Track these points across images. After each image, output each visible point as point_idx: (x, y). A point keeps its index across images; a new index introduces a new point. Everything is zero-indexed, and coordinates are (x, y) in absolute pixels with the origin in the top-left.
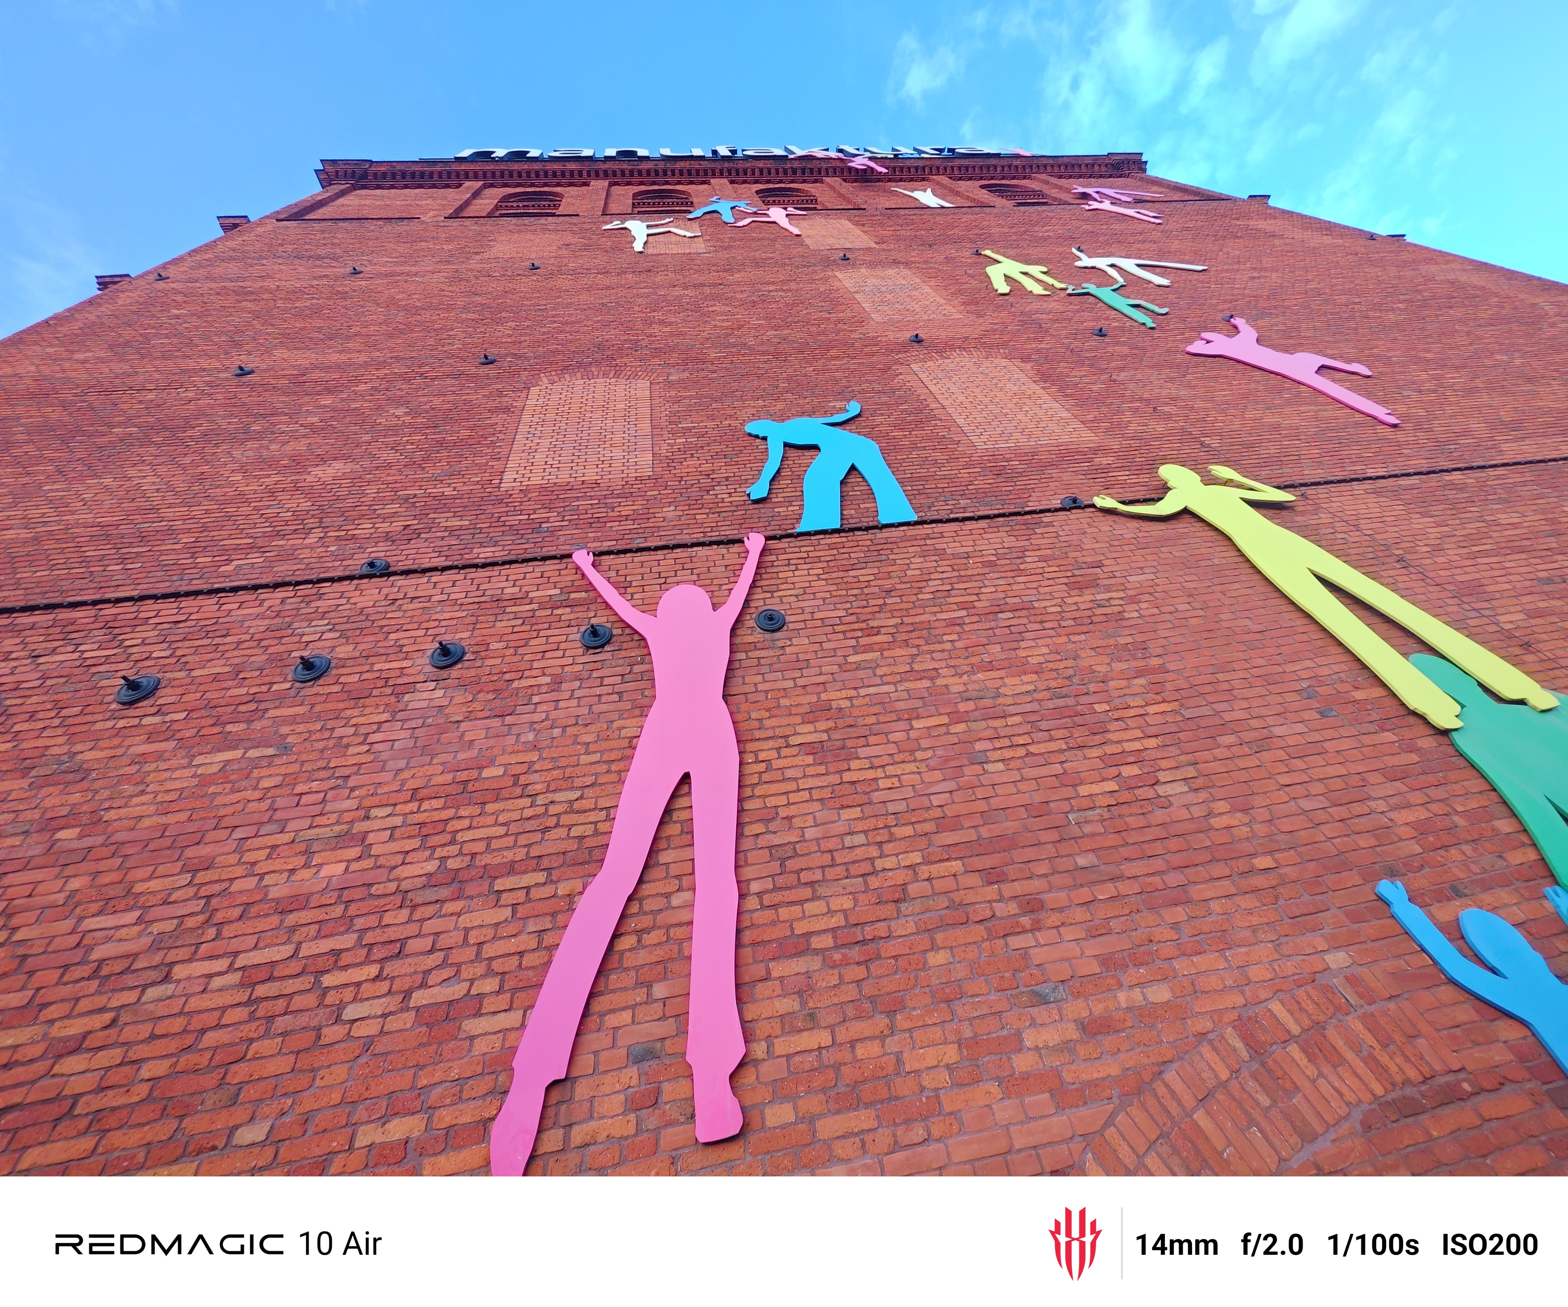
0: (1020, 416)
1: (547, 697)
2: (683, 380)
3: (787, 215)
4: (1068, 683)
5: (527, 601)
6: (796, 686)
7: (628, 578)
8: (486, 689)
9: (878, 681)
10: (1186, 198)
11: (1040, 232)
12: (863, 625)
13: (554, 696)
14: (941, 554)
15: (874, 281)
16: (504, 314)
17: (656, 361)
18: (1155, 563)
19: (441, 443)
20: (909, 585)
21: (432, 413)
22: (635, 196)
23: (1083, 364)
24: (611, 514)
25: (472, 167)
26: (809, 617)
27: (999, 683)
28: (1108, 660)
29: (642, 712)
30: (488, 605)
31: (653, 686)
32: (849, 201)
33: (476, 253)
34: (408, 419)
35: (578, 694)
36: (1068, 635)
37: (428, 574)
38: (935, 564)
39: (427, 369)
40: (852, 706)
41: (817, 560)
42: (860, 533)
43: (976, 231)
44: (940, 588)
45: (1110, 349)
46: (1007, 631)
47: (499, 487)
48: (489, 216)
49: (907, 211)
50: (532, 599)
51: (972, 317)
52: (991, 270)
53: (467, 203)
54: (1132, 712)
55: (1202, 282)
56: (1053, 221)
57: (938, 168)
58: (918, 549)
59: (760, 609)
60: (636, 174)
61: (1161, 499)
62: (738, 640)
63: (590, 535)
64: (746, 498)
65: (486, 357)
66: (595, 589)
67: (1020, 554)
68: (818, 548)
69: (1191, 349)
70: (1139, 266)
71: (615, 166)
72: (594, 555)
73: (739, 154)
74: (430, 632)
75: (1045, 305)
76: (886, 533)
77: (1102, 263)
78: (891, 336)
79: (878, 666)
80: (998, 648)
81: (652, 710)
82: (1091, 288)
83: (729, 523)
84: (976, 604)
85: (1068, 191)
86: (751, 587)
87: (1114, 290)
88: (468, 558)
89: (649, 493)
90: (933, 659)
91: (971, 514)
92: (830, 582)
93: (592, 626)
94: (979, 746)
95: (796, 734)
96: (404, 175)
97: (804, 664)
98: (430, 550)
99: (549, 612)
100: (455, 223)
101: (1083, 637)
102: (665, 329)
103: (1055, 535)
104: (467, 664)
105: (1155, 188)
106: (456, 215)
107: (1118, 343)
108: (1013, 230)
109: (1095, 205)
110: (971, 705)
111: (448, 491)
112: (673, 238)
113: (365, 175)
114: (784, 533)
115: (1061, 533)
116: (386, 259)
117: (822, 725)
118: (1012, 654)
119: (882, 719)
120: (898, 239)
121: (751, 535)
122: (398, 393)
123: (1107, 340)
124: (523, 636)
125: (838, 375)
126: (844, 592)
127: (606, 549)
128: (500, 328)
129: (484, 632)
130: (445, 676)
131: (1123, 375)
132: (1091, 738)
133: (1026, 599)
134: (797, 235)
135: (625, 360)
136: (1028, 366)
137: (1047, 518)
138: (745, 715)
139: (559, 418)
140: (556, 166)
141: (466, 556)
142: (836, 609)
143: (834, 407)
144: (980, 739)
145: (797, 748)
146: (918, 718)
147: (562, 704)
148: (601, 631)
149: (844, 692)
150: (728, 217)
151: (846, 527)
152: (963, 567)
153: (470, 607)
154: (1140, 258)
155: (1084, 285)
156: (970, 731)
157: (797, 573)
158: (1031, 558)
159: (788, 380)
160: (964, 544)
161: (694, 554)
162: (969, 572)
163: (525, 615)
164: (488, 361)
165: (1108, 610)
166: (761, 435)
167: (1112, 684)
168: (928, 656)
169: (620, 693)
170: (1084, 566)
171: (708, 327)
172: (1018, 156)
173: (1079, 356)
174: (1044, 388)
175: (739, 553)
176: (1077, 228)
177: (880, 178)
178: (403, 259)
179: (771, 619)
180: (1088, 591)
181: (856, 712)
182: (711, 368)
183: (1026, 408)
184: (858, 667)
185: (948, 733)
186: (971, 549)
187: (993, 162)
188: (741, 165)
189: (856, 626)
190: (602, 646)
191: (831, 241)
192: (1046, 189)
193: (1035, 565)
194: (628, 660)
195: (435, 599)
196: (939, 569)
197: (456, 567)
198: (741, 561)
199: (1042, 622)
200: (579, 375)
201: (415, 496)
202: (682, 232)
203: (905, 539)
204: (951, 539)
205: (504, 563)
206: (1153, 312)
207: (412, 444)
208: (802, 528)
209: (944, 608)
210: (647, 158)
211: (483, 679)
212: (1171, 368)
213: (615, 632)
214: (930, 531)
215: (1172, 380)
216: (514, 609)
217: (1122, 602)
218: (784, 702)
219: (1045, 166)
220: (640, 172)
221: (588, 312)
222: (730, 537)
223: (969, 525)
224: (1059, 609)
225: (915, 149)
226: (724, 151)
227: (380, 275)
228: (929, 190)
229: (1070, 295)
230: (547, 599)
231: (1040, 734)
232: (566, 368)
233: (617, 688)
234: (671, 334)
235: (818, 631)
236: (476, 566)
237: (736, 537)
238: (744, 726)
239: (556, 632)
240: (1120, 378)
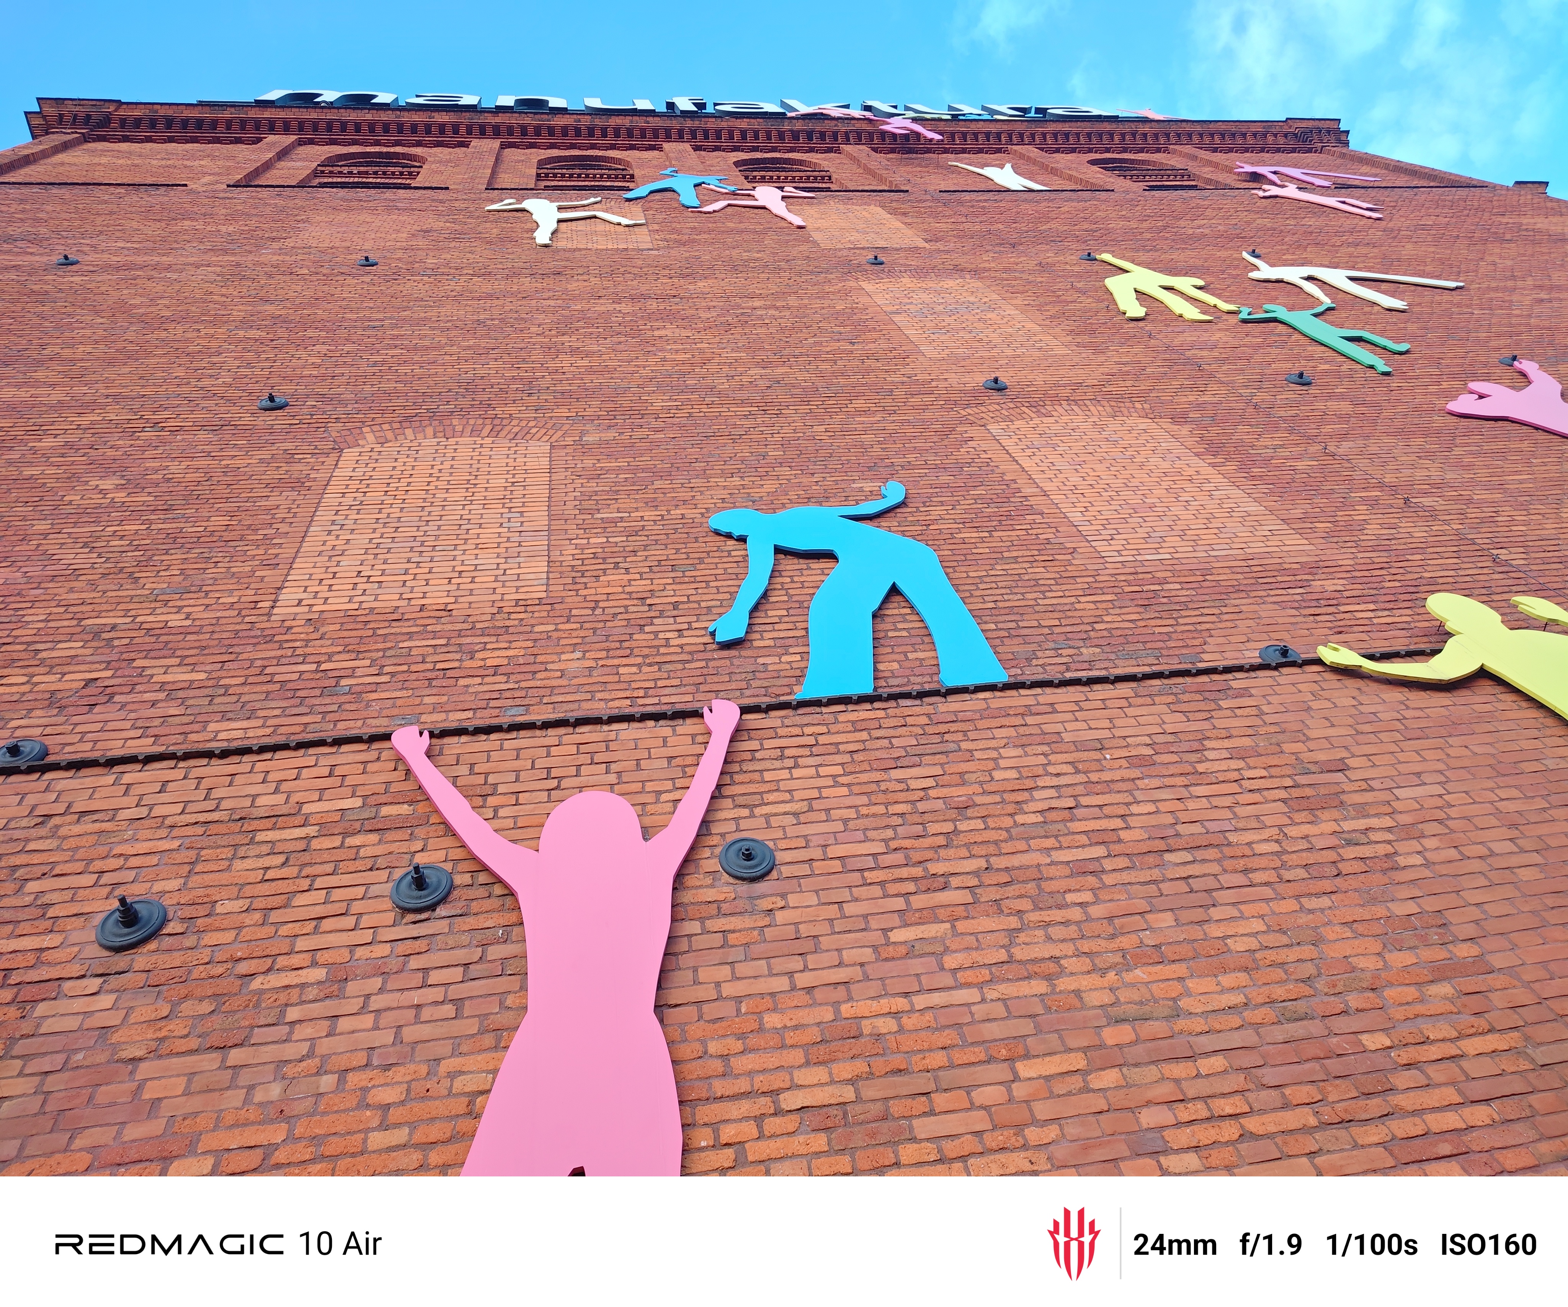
0: (1177, 510)
1: (317, 1009)
2: (607, 442)
3: (783, 198)
4: (1306, 990)
5: (299, 820)
6: (793, 988)
7: (491, 779)
8: (198, 992)
9: (949, 981)
10: (1415, 183)
11: (1187, 227)
12: (918, 871)
13: (331, 1007)
14: (1054, 741)
15: (924, 297)
16: (310, 333)
17: (563, 412)
18: (1441, 766)
19: (173, 538)
20: (997, 798)
21: (164, 487)
22: (541, 164)
23: (1277, 429)
24: (468, 664)
25: (282, 114)
26: (817, 853)
27: (1176, 989)
28: (1378, 948)
29: (498, 1040)
30: (222, 828)
31: (524, 988)
32: (881, 180)
33: (273, 239)
34: (120, 496)
35: (377, 1002)
36: (1298, 897)
37: (117, 769)
38: (1042, 760)
39: (166, 414)
40: (901, 1030)
41: (832, 749)
42: (908, 702)
43: (1086, 226)
44: (1055, 803)
45: (1320, 405)
46: (1182, 887)
47: (269, 615)
48: (302, 185)
49: (974, 196)
50: (307, 816)
51: (1086, 353)
52: (1112, 283)
53: (267, 166)
54: (1434, 1052)
55: (1459, 305)
56: (1209, 212)
57: (1021, 135)
58: (1012, 732)
59: (730, 839)
60: (544, 132)
61: (1439, 651)
62: (687, 897)
63: (427, 700)
64: (708, 639)
65: (271, 398)
66: (428, 799)
67: (1196, 746)
68: (833, 728)
69: (1453, 406)
70: (1352, 279)
71: (514, 120)
72: (432, 735)
73: (710, 109)
74: (106, 879)
75: (1205, 336)
76: (954, 704)
77: (1293, 274)
78: (954, 379)
79: (946, 950)
80: (1168, 919)
81: (519, 1035)
82: (1280, 312)
83: (676, 682)
84: (1123, 834)
85: (1230, 170)
86: (713, 797)
87: (1316, 315)
88: (197, 740)
89: (537, 629)
90: (1049, 938)
91: (1103, 673)
92: (856, 789)
93: (417, 869)
94: (1149, 1117)
95: (794, 1087)
96: (169, 122)
97: (809, 945)
98: (128, 724)
99: (337, 841)
100: (244, 194)
101: (1325, 902)
102: (580, 363)
103: (1254, 711)
104: (167, 942)
105: (1365, 169)
106: (246, 183)
107: (1331, 396)
108: (1145, 225)
109: (1274, 191)
110: (1124, 1033)
111: (176, 620)
112: (600, 227)
113: (106, 121)
114: (773, 701)
115: (1265, 709)
116: (121, 244)
117: (845, 1069)
118: (1196, 932)
119: (959, 1057)
120: (961, 235)
121: (716, 704)
122: (110, 453)
123: (1313, 390)
124: (282, 886)
125: (868, 438)
126: (881, 809)
127: (454, 725)
128: (302, 353)
129: (208, 879)
130: (122, 966)
131: (1345, 447)
132: (1362, 1102)
133: (1213, 826)
134: (800, 227)
135: (512, 409)
136: (1185, 430)
137: (1238, 681)
138: (697, 1046)
139: (389, 500)
140: (416, 117)
141: (193, 737)
142: (867, 840)
143: (861, 490)
144: (1148, 1103)
145: (795, 1117)
146: (1027, 1056)
147: (344, 1024)
148: (431, 877)
149: (884, 1001)
150: (689, 197)
151: (884, 692)
152: (1094, 766)
153: (189, 831)
154: (1353, 268)
155: (1267, 307)
156: (1128, 1086)
157: (796, 773)
158: (1216, 750)
159: (784, 445)
160: (1093, 724)
161: (612, 736)
162: (1106, 776)
163: (291, 846)
164: (274, 405)
165: (1366, 851)
166: (736, 533)
167: (1388, 993)
168: (1040, 933)
169: (458, 1003)
170: (1313, 768)
171: (652, 360)
172: (1145, 120)
173: (1269, 415)
174: (1213, 465)
175: (694, 736)
176: (1248, 223)
177: (929, 147)
178: (150, 245)
179: (749, 857)
180: (1325, 815)
181: (908, 1043)
182: (654, 424)
183: (1185, 497)
184: (911, 951)
185: (1086, 1089)
186: (1106, 734)
187: (1108, 127)
188: (711, 124)
189: (904, 872)
190: (432, 907)
191: (854, 236)
192: (1193, 167)
193: (1224, 766)
194: (479, 936)
195: (123, 815)
196: (1051, 769)
197: (172, 756)
198: (698, 749)
199: (1246, 871)
200: (429, 431)
201: (114, 627)
202: (615, 219)
203: (986, 714)
204: (1069, 716)
205: (263, 749)
206: (1384, 348)
207: (122, 538)
208: (804, 692)
209: (1065, 841)
210: (563, 111)
211: (195, 974)
212: (1427, 436)
213: (458, 880)
214: (1031, 701)
215: (1430, 455)
216: (271, 835)
217: (1390, 837)
218: (772, 1020)
219: (1190, 135)
220: (551, 131)
221: (454, 333)
222: (679, 707)
223: (1101, 691)
224: (1275, 847)
225: (984, 108)
226: (684, 104)
227: (107, 268)
228: (1008, 166)
229: (1245, 321)
230: (337, 817)
231: (1264, 1094)
232: (408, 419)
233: (454, 992)
234: (590, 370)
235: (835, 881)
236: (209, 755)
237: (689, 707)
238: (695, 1069)
239: (346, 879)
240: (1341, 451)
